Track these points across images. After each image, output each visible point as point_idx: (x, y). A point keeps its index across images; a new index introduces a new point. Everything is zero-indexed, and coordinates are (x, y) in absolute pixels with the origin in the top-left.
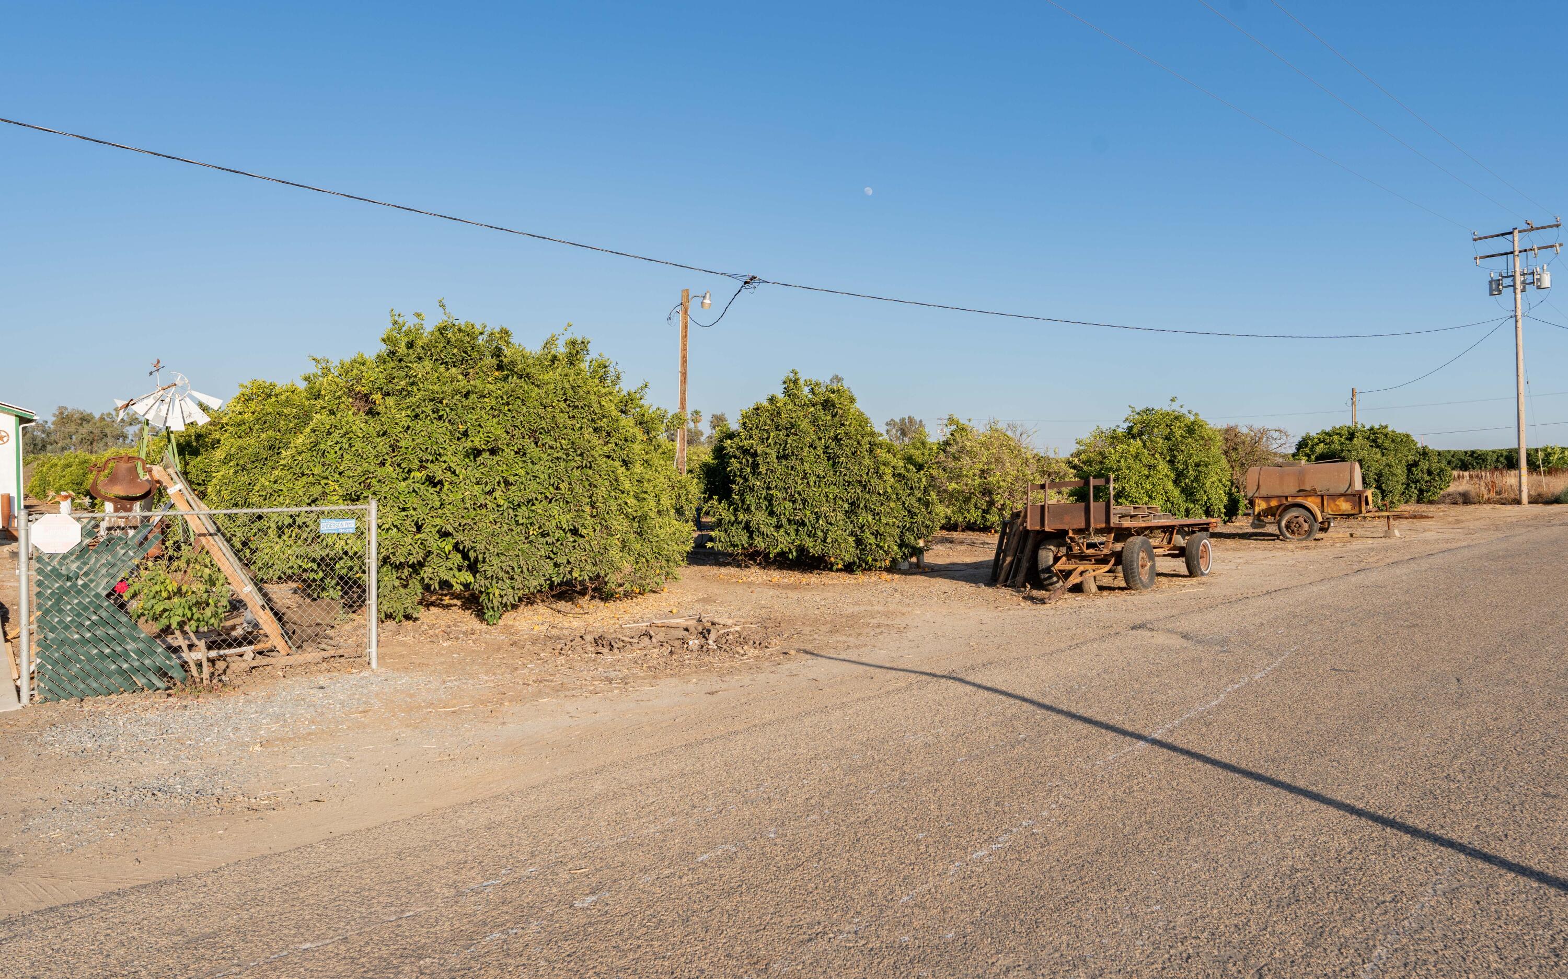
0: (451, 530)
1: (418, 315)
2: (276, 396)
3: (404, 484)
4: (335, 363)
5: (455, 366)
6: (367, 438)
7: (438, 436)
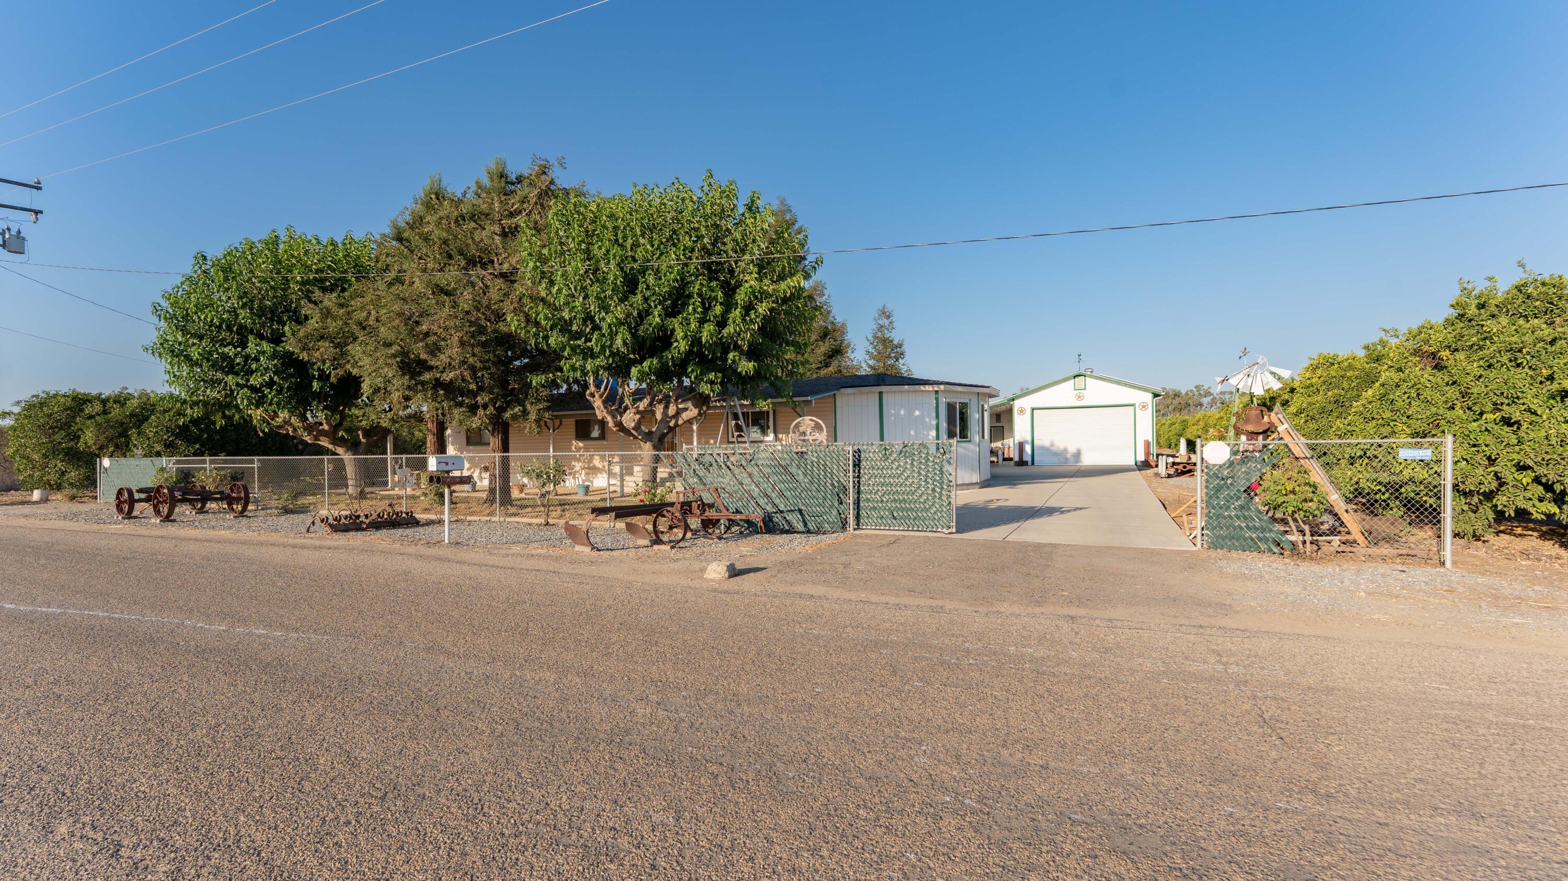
0: (1531, 463)
1: (1490, 279)
2: (1339, 363)
3: (1475, 424)
4: (1403, 330)
5: (1536, 317)
6: (1435, 387)
7: (1515, 381)
